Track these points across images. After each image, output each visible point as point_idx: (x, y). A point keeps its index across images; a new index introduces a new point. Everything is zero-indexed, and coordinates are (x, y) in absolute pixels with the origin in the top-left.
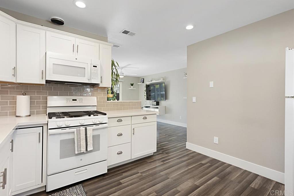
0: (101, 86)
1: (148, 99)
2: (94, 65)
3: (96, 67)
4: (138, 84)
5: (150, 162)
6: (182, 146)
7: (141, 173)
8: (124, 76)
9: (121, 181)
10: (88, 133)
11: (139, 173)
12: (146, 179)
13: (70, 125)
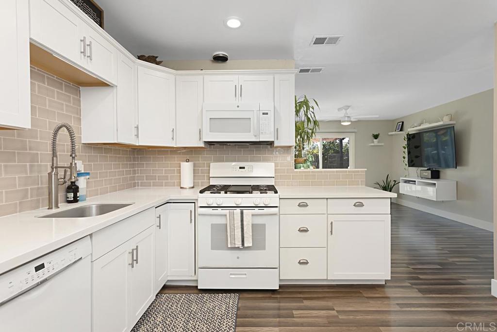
0: (276, 144)
1: (411, 164)
2: (264, 112)
3: (267, 114)
4: (390, 133)
5: (367, 297)
6: (478, 286)
7: (338, 311)
8: (351, 121)
9: (295, 312)
10: (244, 219)
11: (334, 310)
12: (342, 326)
13: (222, 204)
